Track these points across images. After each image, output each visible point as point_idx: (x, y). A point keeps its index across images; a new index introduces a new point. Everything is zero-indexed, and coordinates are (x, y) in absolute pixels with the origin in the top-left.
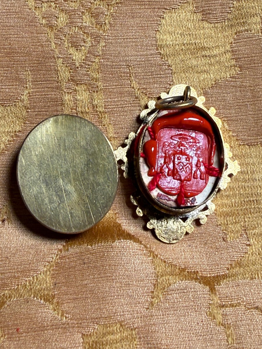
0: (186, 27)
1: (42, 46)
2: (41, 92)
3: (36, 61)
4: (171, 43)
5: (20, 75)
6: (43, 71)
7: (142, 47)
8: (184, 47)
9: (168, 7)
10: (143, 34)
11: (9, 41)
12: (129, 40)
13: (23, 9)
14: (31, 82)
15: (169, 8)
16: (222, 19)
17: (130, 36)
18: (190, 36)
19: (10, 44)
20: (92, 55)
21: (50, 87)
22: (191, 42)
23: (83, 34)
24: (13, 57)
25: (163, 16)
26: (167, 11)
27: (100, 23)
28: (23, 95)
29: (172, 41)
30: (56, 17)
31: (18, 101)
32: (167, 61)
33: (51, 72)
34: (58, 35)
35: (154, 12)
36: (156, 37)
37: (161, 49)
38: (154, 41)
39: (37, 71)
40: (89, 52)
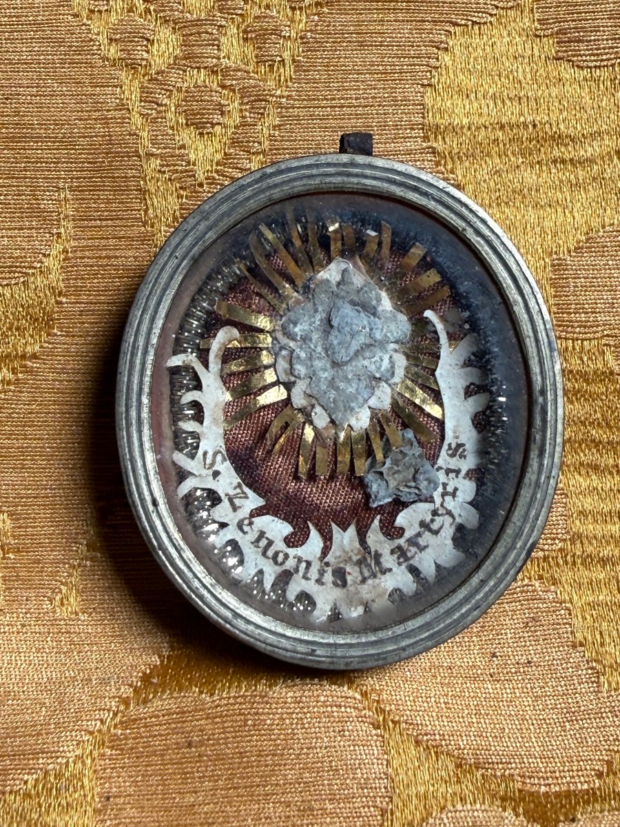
0: (511, 77)
1: (106, 121)
2: (97, 248)
3: (89, 163)
4: (465, 121)
5: (43, 200)
6: (106, 190)
7: (382, 130)
8: (501, 134)
9: (462, 19)
10: (386, 95)
11: (13, 106)
12: (348, 111)
13: (56, 15)
14: (73, 220)
15: (463, 22)
16: (612, 56)
17: (350, 98)
18: (520, 103)
19: (17, 114)
20: (244, 151)
21: (123, 237)
22: (522, 119)
23: (219, 89)
24: (25, 149)
25: (447, 43)
26: (457, 28)
27: (268, 61)
28: (49, 255)
29: (467, 115)
30: (148, 40)
31: (33, 274)
32: (452, 172)
33: (127, 195)
34: (151, 93)
35: (421, 31)
36: (422, 105)
37: (436, 137)
38: (417, 113)
39: (90, 191)
40: (235, 142)
